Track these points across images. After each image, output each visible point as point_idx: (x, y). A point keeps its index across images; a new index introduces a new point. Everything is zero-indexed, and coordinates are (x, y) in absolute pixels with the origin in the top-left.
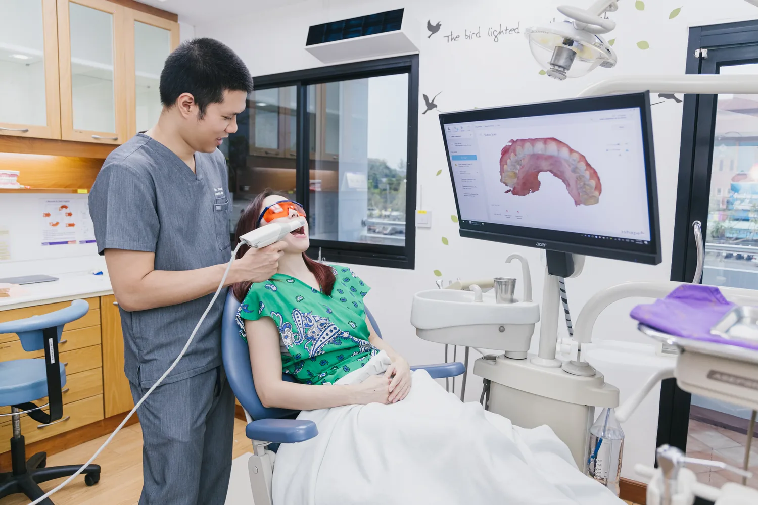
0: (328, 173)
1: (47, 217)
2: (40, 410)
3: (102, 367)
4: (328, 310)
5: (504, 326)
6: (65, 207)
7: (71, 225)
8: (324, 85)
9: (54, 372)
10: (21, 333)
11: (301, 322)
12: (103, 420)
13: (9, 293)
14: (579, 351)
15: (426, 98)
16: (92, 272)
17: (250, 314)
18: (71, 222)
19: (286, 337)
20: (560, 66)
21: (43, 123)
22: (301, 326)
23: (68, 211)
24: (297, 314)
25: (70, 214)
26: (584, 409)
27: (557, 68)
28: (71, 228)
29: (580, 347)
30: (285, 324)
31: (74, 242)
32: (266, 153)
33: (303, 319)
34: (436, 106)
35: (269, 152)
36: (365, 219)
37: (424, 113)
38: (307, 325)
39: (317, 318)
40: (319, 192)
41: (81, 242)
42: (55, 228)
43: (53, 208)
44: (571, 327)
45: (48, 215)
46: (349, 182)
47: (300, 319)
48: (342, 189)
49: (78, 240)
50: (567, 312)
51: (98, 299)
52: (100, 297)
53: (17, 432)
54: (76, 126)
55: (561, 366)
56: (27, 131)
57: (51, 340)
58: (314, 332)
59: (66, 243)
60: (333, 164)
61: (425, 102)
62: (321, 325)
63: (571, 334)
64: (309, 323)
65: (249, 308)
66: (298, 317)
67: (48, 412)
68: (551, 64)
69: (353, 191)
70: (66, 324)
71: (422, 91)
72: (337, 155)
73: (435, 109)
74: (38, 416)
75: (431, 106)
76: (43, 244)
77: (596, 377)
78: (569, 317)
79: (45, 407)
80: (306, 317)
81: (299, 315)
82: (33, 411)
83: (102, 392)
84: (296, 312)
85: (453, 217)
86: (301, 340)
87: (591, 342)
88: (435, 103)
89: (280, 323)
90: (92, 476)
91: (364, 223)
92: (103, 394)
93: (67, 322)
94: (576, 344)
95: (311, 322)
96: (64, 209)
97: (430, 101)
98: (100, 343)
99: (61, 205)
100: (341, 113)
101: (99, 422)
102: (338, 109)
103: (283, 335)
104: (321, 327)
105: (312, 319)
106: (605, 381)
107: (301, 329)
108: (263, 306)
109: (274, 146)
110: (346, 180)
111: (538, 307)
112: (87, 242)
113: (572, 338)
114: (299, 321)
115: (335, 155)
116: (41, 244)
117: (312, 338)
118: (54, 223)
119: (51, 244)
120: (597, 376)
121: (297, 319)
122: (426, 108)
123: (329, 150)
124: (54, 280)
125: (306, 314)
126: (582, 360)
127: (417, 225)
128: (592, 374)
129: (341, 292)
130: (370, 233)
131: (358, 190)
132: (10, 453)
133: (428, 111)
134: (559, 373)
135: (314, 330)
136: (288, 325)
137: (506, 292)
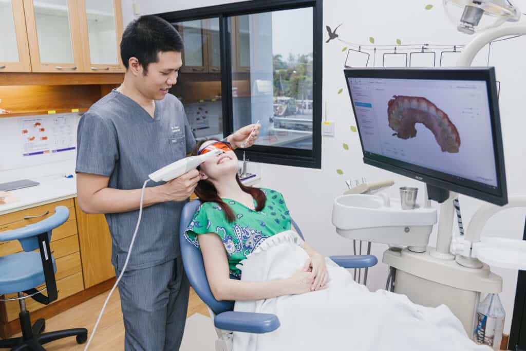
0: (242, 82)
1: (25, 134)
2: (40, 293)
3: (80, 251)
4: (262, 224)
5: (410, 228)
6: (38, 124)
7: (45, 138)
8: (237, 17)
9: (48, 266)
10: (21, 239)
11: (240, 235)
12: (84, 291)
13: (5, 201)
14: (471, 249)
15: (328, 29)
16: (64, 175)
17: (200, 229)
18: (44, 136)
19: (229, 247)
20: (468, 23)
21: (16, 60)
22: (241, 238)
23: (41, 127)
24: (237, 229)
25: (43, 130)
26: (474, 294)
27: (466, 24)
28: (44, 141)
29: (472, 245)
30: (228, 236)
31: (48, 151)
32: (194, 70)
33: (242, 232)
34: (337, 36)
35: (196, 69)
36: (272, 116)
37: (327, 42)
38: (245, 237)
39: (253, 232)
40: (236, 98)
41: (53, 151)
42: (32, 142)
43: (29, 126)
44: (462, 228)
45: (25, 132)
46: (258, 86)
47: (240, 232)
48: (253, 94)
49: (51, 150)
50: (459, 216)
51: (72, 200)
52: (74, 198)
53: (23, 309)
54: (43, 61)
55: (455, 259)
56: (4, 67)
57: (44, 243)
58: (250, 243)
59: (42, 153)
60: (246, 75)
61: (327, 33)
62: (256, 237)
63: (462, 233)
64: (247, 236)
65: (200, 224)
66: (238, 231)
67: (46, 295)
68: (461, 21)
69: (262, 95)
70: (53, 230)
71: (325, 23)
72: (249, 67)
73: (336, 39)
74: (39, 298)
75: (333, 36)
76: (25, 155)
77: (483, 268)
78: (461, 220)
79: (43, 291)
80: (245, 231)
81: (239, 229)
82: (35, 295)
83: (81, 270)
84: (237, 227)
85: (352, 128)
86: (241, 248)
87: (480, 241)
88: (336, 33)
89: (224, 236)
90: (81, 336)
91: (271, 120)
92: (82, 271)
93: (54, 228)
94: (468, 243)
95: (248, 235)
96: (38, 126)
97: (332, 31)
98: (77, 233)
99: (35, 123)
100: (250, 32)
101: (81, 292)
102: (248, 29)
103: (226, 246)
104: (255, 239)
105: (249, 232)
106: (491, 271)
107: (241, 241)
108: (210, 224)
109: (199, 64)
110: (256, 85)
111: (436, 212)
112: (59, 151)
113: (463, 237)
114: (239, 234)
115: (247, 67)
116: (22, 155)
117: (249, 247)
118: (31, 137)
119: (30, 154)
120: (485, 268)
121: (237, 233)
122: (329, 37)
123: (243, 64)
124: (36, 184)
125: (244, 229)
126: (473, 256)
127: (322, 134)
128: (480, 266)
129: (271, 208)
130: (277, 128)
131: (266, 94)
132: (19, 320)
133: (331, 40)
134: (453, 265)
135: (251, 241)
136: (230, 237)
137: (409, 199)
